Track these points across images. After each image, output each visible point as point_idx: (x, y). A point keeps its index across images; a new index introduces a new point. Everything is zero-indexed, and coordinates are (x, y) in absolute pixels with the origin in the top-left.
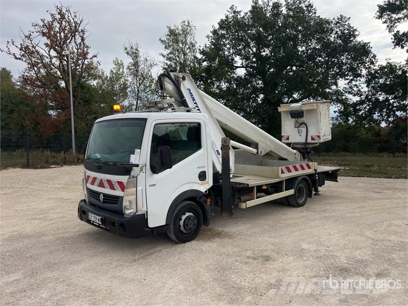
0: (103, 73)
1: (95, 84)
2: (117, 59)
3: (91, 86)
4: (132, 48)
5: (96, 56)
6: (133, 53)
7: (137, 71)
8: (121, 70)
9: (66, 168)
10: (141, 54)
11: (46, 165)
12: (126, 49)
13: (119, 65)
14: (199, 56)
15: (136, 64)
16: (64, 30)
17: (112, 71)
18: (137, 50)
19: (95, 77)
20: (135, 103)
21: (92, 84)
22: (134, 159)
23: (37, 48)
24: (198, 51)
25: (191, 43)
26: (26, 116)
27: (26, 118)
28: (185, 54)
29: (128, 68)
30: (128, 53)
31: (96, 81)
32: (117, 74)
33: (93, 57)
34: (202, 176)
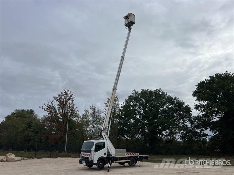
0: (79, 115)
1: (75, 120)
2: (86, 109)
3: (73, 120)
4: (93, 106)
5: (77, 108)
6: (93, 108)
7: (94, 115)
8: (87, 114)
9: (64, 159)
10: (96, 109)
11: (56, 157)
12: (90, 107)
13: (87, 112)
14: (121, 109)
15: (94, 113)
16: (65, 99)
17: (83, 114)
18: (95, 107)
19: (75, 116)
20: (92, 129)
21: (73, 119)
22: (92, 149)
23: (55, 107)
24: (121, 106)
25: (117, 104)
26: (43, 134)
27: (43, 136)
28: (115, 109)
29: (90, 114)
30: (91, 108)
31: (75, 118)
32: (85, 116)
33: (76, 108)
34: (105, 154)
